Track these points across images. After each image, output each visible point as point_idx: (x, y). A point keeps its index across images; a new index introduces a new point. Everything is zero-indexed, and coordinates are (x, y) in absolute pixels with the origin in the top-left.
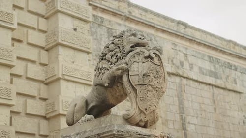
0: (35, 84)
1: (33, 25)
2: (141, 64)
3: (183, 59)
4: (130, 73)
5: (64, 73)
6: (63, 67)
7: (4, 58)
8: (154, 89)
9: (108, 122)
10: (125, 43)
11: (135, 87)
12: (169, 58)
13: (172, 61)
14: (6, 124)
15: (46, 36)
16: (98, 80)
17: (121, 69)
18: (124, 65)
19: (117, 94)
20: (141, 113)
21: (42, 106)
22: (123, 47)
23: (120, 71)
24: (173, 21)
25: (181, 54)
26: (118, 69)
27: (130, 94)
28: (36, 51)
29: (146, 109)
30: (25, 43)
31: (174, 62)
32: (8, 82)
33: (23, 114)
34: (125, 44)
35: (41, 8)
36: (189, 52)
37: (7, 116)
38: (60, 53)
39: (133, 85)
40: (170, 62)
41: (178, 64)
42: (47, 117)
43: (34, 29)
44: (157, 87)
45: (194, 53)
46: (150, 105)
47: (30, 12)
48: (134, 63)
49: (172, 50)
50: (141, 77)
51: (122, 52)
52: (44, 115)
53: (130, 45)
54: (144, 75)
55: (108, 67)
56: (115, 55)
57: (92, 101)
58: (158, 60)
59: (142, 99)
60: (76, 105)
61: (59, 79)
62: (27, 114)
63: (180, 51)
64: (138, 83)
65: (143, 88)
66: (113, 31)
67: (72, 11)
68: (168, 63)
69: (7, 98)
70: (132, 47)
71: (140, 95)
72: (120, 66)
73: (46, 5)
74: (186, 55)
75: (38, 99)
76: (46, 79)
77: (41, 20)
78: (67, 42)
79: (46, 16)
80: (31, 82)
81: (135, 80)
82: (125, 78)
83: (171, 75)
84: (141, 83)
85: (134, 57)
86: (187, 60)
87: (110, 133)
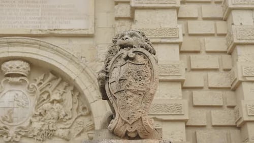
0: (220, 93)
1: (210, 31)
2: (118, 68)
4: (110, 81)
5: (244, 75)
6: (242, 68)
7: (171, 74)
8: (135, 93)
11: (115, 95)
14: (182, 140)
15: (226, 39)
20: (125, 123)
21: (230, 114)
27: (113, 104)
28: (216, 57)
29: (129, 118)
30: (203, 52)
32: (180, 97)
33: (209, 127)
35: (217, 11)
37: (182, 132)
38: (239, 54)
39: (113, 93)
42: (238, 126)
43: (212, 35)
44: (138, 91)
46: (134, 113)
47: (205, 19)
48: (114, 69)
50: (118, 83)
52: (234, 124)
54: (120, 80)
58: (144, 58)
59: (122, 107)
61: (240, 82)
62: (214, 126)
64: (116, 91)
65: (122, 95)
67: (248, 4)
69: (178, 113)
71: (120, 103)
73: (222, 7)
75: (226, 108)
76: (231, 85)
77: (219, 23)
78: (246, 39)
79: (224, 17)
80: (215, 92)
81: (114, 88)
82: (107, 87)
85: (117, 62)
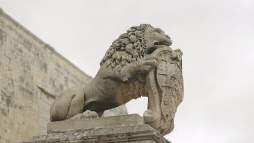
2: (168, 64)
3: (63, 83)
4: (158, 72)
8: (177, 94)
9: (131, 122)
10: (147, 37)
11: (161, 87)
12: (51, 79)
13: (53, 82)
16: (112, 72)
17: (151, 65)
18: (155, 61)
19: (129, 93)
20: (161, 118)
22: (144, 41)
23: (150, 66)
24: (41, 42)
25: (63, 77)
26: (147, 64)
27: (155, 96)
29: (167, 116)
31: (55, 84)
34: (147, 39)
36: (70, 77)
39: (160, 85)
40: (51, 83)
41: (58, 87)
45: (74, 80)
46: (171, 112)
48: (162, 62)
49: (55, 70)
50: (169, 78)
51: (143, 46)
53: (154, 42)
54: (172, 77)
55: (130, 60)
56: (137, 48)
57: (92, 96)
59: (166, 103)
60: (74, 96)
63: (62, 73)
64: (164, 85)
65: (169, 91)
66: (4, 34)
68: (50, 84)
70: (156, 44)
71: (164, 98)
72: (150, 61)
74: (66, 79)
81: (162, 80)
82: (151, 76)
83: (50, 97)
84: (168, 85)
85: (161, 55)
86: (66, 84)
87: (149, 134)
